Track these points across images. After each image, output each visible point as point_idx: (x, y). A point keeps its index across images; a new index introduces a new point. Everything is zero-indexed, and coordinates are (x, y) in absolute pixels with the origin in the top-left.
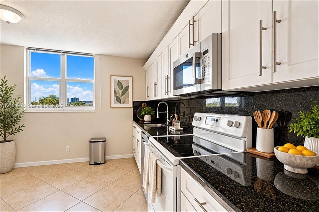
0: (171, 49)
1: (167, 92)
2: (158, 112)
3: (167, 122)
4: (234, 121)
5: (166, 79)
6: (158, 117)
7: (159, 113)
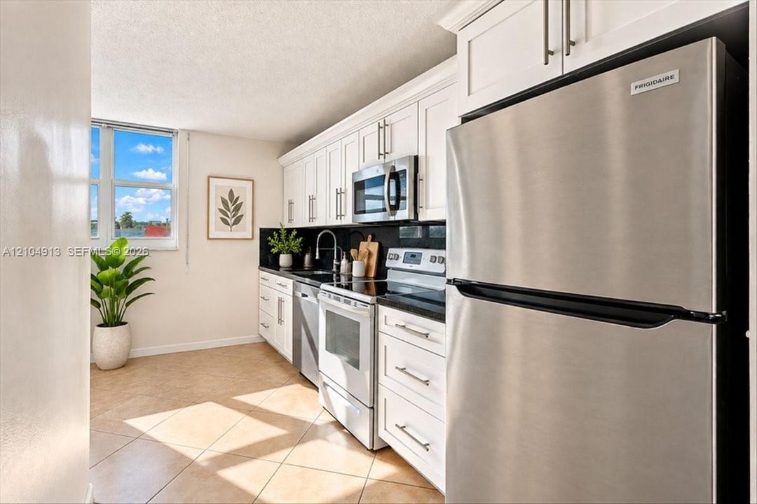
0: (346, 146)
1: (340, 216)
2: (317, 249)
3: (334, 266)
4: (437, 256)
5: (337, 193)
6: (317, 258)
7: (319, 251)
